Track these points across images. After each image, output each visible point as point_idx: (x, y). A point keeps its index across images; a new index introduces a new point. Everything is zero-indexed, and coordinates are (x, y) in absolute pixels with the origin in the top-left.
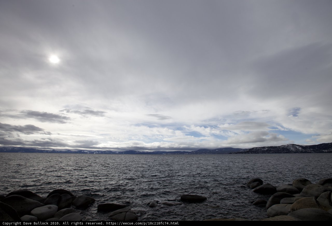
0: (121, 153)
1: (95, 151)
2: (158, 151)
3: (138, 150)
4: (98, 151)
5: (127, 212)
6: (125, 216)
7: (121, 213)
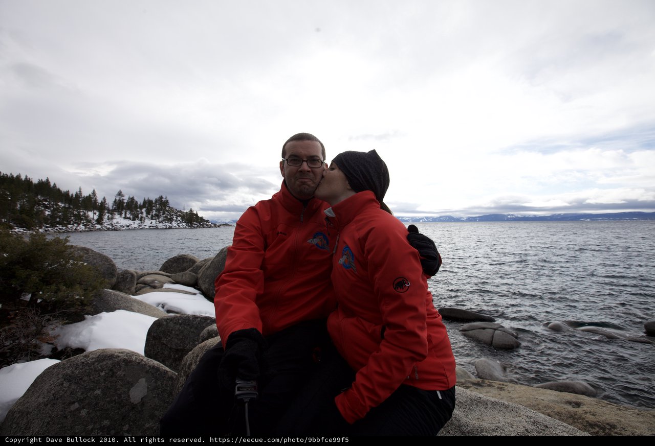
0: (471, 220)
1: (422, 218)
3: (510, 213)
4: (427, 218)
5: (495, 329)
6: (493, 337)
7: (484, 328)
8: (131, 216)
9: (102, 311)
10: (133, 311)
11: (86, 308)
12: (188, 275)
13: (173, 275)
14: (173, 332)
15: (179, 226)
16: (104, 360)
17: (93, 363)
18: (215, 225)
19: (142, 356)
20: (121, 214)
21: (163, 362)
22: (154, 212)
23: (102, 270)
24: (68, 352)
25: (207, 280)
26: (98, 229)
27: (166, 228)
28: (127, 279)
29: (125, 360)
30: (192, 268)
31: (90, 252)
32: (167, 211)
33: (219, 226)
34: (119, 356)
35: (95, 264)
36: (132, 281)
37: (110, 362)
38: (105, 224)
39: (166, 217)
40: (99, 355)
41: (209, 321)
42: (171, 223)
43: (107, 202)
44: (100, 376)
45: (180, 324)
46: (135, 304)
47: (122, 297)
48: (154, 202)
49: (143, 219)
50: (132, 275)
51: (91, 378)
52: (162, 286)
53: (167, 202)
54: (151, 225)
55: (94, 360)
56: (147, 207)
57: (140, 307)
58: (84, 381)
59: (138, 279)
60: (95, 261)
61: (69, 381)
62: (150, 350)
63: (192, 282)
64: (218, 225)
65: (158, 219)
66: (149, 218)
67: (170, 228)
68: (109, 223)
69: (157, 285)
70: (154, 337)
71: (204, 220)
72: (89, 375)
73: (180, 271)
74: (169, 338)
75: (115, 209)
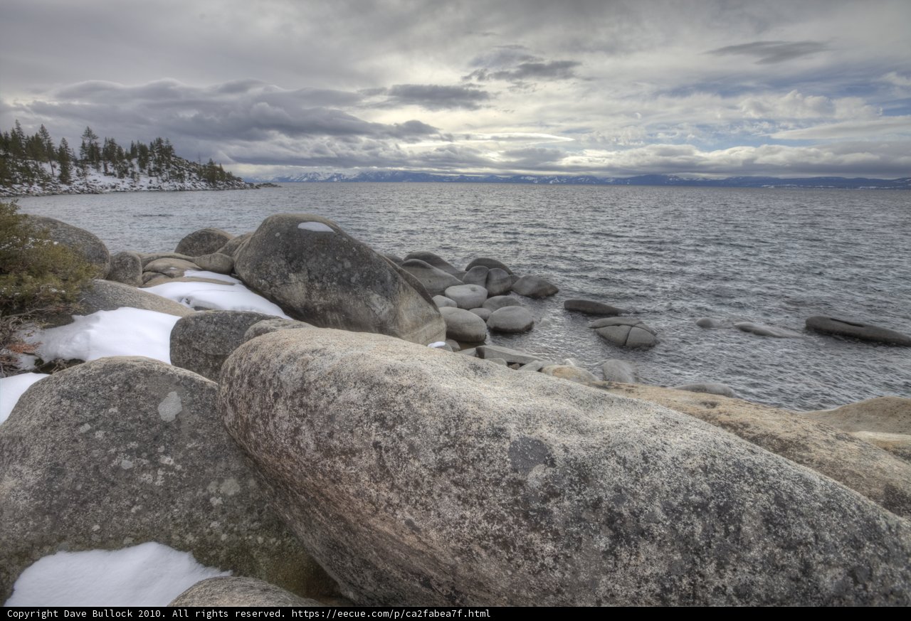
0: (619, 182)
1: (553, 178)
2: (746, 178)
3: (674, 175)
4: (560, 177)
5: (632, 326)
6: (628, 335)
7: (619, 325)
8: (116, 171)
9: (97, 310)
10: (145, 309)
11: (71, 305)
12: (218, 258)
13: (196, 258)
14: (207, 334)
15: (195, 186)
16: (112, 371)
17: (99, 375)
18: (251, 185)
19: (167, 365)
20: (98, 168)
21: (199, 372)
22: (152, 165)
23: (85, 252)
24: (59, 365)
25: (248, 265)
26: (65, 191)
27: (176, 190)
28: (126, 264)
29: (142, 371)
30: (223, 248)
31: (59, 225)
32: (173, 163)
33: (257, 187)
34: (133, 366)
35: (71, 243)
36: (135, 267)
37: (122, 374)
38: (76, 183)
39: (173, 172)
40: (105, 365)
41: (255, 319)
42: (182, 182)
43: (70, 146)
44: (111, 391)
45: (216, 324)
46: (146, 299)
47: (124, 290)
48: (149, 148)
49: (136, 175)
50: (134, 260)
51: (100, 393)
52: (182, 275)
53: (170, 148)
54: (150, 185)
55: (98, 371)
56: (140, 157)
57: (153, 303)
58: (91, 398)
59: (144, 265)
60: (70, 238)
61: (69, 398)
62: (179, 358)
63: (226, 267)
64: (255, 184)
65: (161, 174)
66: (145, 174)
67: (182, 189)
68: (81, 182)
69: (174, 272)
70: (181, 341)
71: (234, 178)
72: (96, 390)
73: (206, 253)
74: (203, 342)
75: (86, 160)
